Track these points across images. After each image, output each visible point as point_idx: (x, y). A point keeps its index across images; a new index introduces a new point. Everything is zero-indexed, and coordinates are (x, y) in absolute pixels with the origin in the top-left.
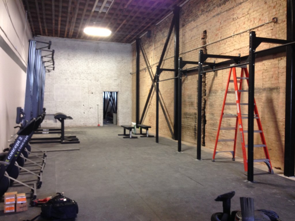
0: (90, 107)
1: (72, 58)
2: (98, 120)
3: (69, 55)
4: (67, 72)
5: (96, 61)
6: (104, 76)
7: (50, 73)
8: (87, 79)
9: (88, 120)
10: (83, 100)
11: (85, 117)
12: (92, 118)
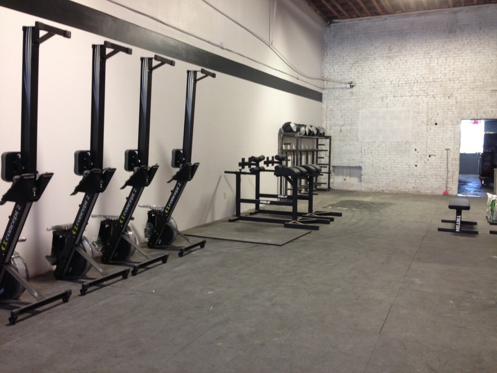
0: (428, 154)
1: (395, 54)
2: (447, 182)
3: (390, 49)
4: (385, 83)
5: (448, 53)
6: (465, 84)
7: (354, 89)
8: (426, 94)
9: (424, 181)
10: (415, 138)
11: (418, 174)
12: (432, 178)
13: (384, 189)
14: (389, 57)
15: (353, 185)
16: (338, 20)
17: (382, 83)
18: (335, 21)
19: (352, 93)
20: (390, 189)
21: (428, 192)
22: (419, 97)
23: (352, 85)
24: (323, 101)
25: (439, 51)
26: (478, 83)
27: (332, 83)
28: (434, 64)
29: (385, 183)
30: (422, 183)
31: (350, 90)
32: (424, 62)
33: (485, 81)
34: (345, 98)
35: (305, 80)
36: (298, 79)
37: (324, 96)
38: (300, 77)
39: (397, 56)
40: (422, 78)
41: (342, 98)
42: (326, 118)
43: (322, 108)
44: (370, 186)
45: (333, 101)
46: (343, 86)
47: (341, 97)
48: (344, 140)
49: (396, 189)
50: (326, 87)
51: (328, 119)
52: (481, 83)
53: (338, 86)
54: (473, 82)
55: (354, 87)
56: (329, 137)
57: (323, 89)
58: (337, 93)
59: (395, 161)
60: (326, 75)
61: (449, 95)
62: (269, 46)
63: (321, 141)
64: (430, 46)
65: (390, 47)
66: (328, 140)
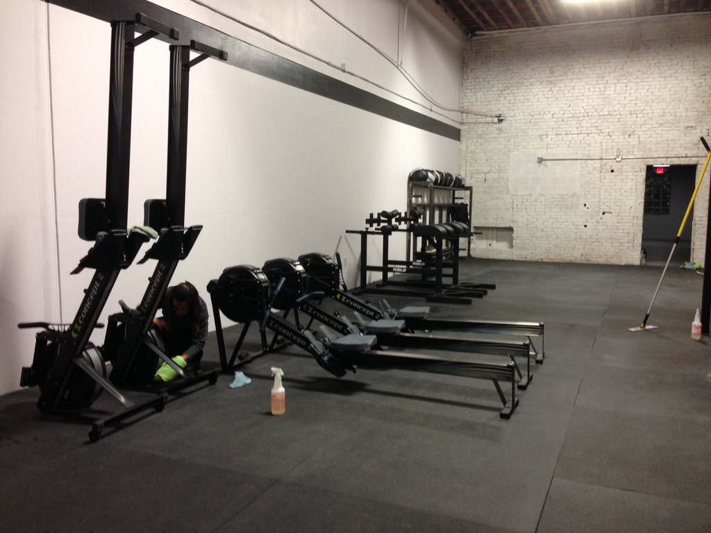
0: (602, 211)
1: (560, 78)
4: (544, 116)
5: (628, 77)
6: (651, 119)
7: (504, 124)
8: (599, 131)
9: (596, 247)
10: (585, 190)
11: (588, 237)
12: (607, 242)
13: (543, 257)
14: (551, 82)
15: (501, 252)
16: (482, 32)
17: (540, 117)
18: (478, 32)
19: (500, 129)
20: (551, 257)
21: (602, 261)
22: (590, 135)
23: (500, 118)
24: (462, 139)
25: (616, 74)
26: (668, 117)
27: (474, 116)
28: (610, 91)
29: (544, 249)
30: (593, 249)
31: (498, 125)
32: (597, 89)
33: (677, 114)
34: (491, 135)
35: (440, 113)
36: (431, 110)
37: (462, 133)
38: (434, 108)
39: (561, 81)
40: (594, 110)
41: (487, 136)
42: (466, 163)
43: (460, 150)
44: (524, 253)
45: (475, 140)
46: (489, 119)
47: (486, 134)
48: (489, 193)
49: (558, 257)
50: (465, 121)
51: (468, 164)
52: (672, 118)
53: (483, 120)
54: (661, 116)
55: (503, 122)
56: (470, 188)
57: (462, 124)
58: (480, 129)
59: (558, 220)
60: (466, 105)
61: (629, 133)
62: (397, 68)
63: (458, 193)
64: (606, 68)
65: (552, 68)
66: (468, 192)
